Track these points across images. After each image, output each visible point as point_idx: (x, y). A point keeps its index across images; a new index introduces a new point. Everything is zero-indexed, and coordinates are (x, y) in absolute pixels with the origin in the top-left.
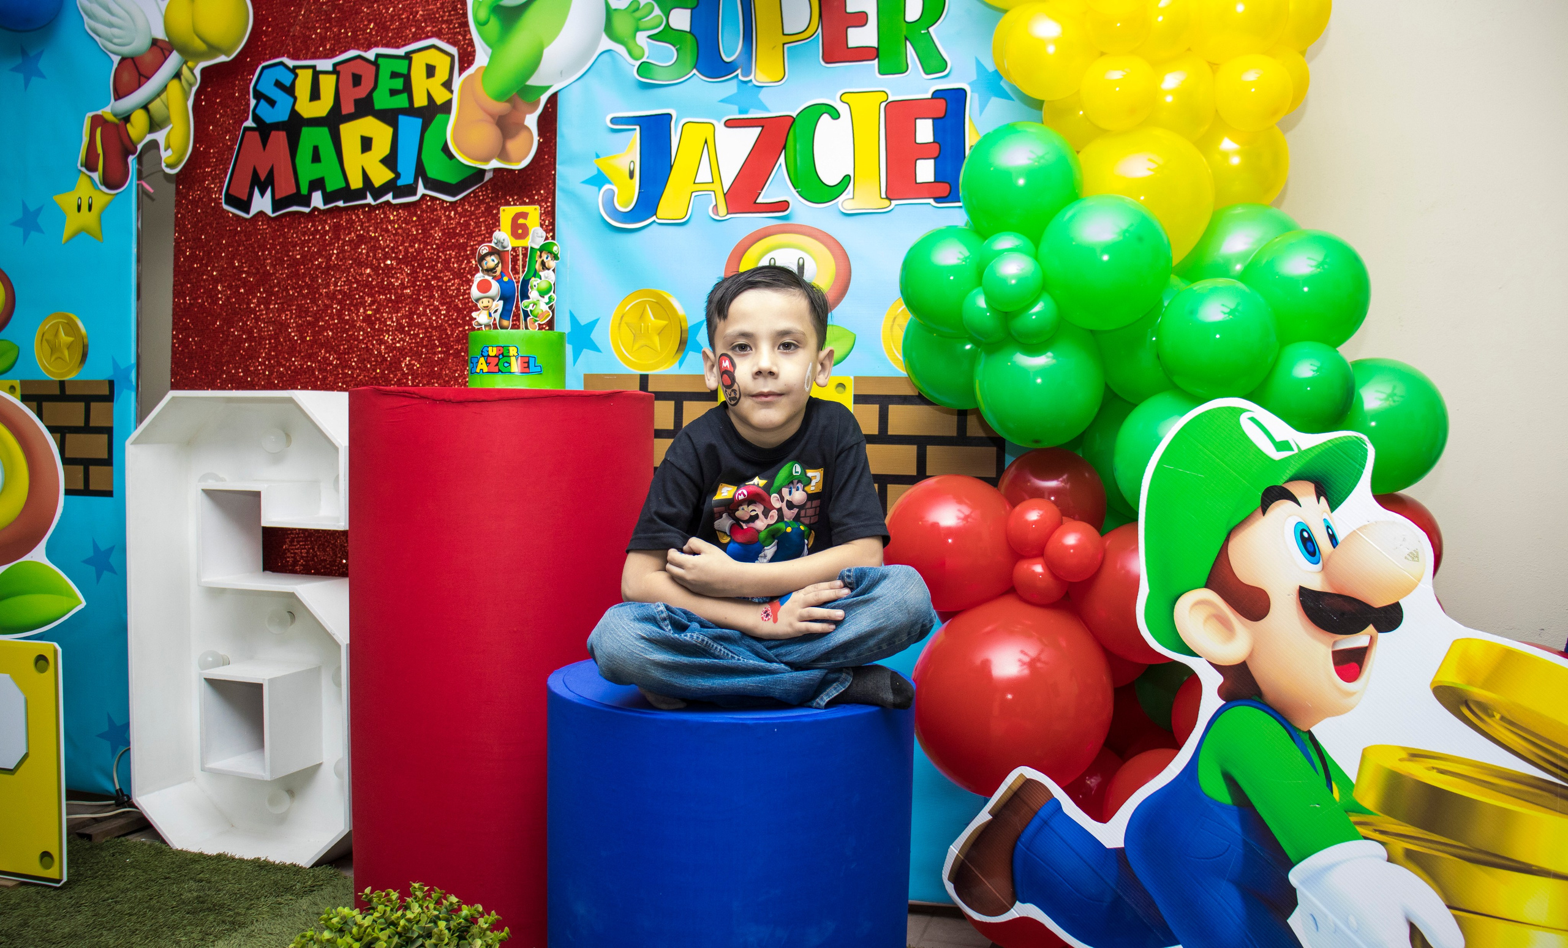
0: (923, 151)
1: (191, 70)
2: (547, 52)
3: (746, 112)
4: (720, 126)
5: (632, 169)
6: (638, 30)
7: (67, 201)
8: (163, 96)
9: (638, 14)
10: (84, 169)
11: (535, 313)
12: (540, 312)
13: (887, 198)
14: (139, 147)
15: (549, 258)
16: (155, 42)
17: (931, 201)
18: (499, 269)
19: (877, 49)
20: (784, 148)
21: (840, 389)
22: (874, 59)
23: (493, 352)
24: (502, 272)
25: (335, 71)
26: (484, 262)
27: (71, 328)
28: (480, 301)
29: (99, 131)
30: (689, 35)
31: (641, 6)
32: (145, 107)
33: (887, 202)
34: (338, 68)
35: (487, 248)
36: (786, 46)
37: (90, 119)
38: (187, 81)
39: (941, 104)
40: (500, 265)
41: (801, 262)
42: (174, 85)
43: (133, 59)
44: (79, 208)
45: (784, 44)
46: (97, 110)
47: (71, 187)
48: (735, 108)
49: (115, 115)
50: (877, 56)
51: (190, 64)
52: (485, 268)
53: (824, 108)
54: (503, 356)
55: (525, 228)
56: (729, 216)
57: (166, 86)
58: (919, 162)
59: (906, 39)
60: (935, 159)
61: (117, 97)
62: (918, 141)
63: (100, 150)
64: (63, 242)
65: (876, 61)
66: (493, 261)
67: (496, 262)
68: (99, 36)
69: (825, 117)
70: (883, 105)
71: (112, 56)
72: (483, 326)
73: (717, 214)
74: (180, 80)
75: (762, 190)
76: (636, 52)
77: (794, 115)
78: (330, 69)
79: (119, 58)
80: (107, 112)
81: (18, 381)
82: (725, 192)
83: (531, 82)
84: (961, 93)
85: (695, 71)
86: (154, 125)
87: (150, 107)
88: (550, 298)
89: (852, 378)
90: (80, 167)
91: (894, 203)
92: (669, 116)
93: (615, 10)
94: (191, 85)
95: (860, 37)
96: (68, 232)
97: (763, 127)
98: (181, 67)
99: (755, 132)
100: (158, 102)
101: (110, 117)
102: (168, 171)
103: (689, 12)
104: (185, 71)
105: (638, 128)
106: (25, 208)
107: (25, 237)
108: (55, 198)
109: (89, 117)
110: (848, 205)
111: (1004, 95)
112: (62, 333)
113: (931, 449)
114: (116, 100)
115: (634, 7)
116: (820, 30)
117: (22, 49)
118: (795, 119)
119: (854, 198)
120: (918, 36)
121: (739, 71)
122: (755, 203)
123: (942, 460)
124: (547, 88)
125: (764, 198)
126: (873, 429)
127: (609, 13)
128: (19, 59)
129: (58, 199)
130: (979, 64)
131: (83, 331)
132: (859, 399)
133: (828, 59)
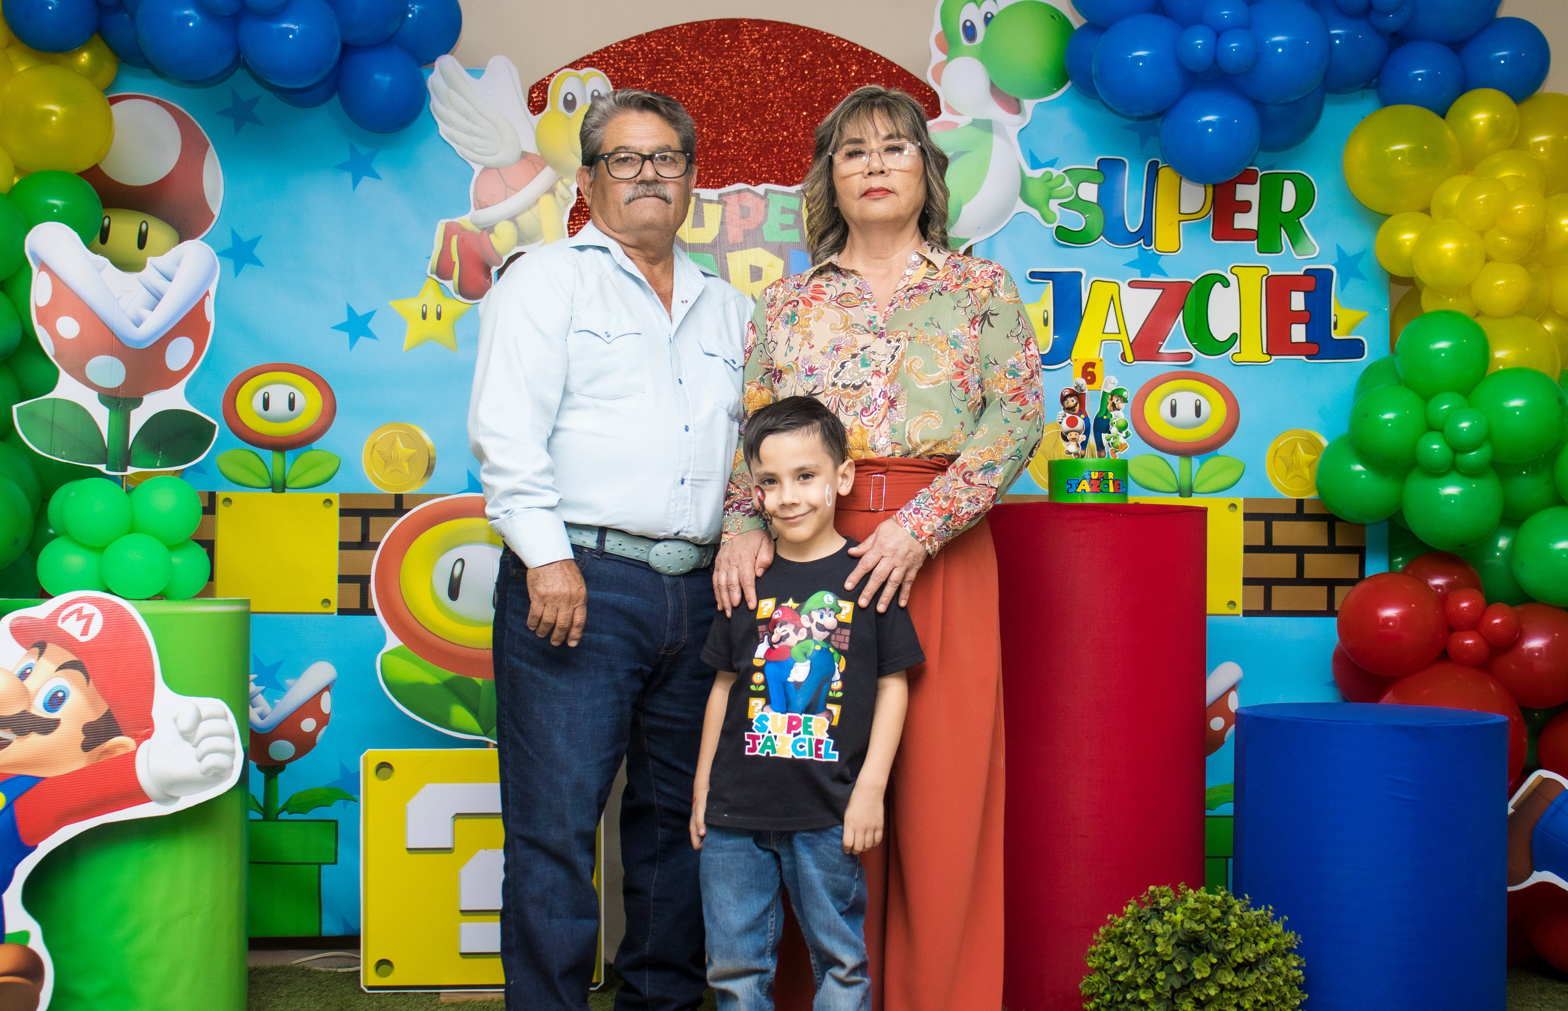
0: (1297, 317)
1: (568, 188)
2: (964, 208)
3: (1148, 277)
4: (1124, 286)
5: (1046, 317)
6: (1050, 197)
7: (410, 307)
8: (535, 210)
9: (1050, 184)
10: (435, 276)
11: (1116, 445)
12: (1120, 445)
13: (1268, 353)
14: (505, 259)
15: (1120, 402)
16: (524, 155)
17: (1303, 358)
18: (1077, 408)
19: (1257, 232)
20: (1183, 308)
21: (1232, 508)
22: (1254, 240)
25: (720, 201)
26: (1066, 402)
27: (413, 439)
28: (1069, 434)
29: (454, 240)
30: (1096, 206)
31: (1054, 177)
32: (513, 219)
33: (1268, 357)
34: (724, 198)
36: (1181, 223)
37: (445, 227)
38: (562, 196)
39: (1311, 283)
40: (1078, 404)
41: (1198, 403)
42: (547, 200)
43: (498, 168)
44: (424, 316)
45: (1179, 221)
46: (454, 217)
47: (415, 293)
48: (1138, 271)
49: (476, 225)
50: (1257, 237)
51: (565, 180)
52: (1066, 406)
53: (1218, 278)
56: (1135, 363)
57: (538, 201)
58: (1293, 326)
59: (1281, 225)
60: (1306, 324)
61: (478, 206)
62: (1293, 309)
63: (455, 258)
64: (404, 350)
65: (1255, 242)
66: (1073, 401)
67: (1075, 401)
68: (457, 144)
69: (1218, 286)
70: (1265, 278)
71: (473, 165)
72: (1073, 454)
73: (1126, 361)
74: (554, 195)
75: (1163, 341)
76: (1049, 216)
77: (1193, 282)
79: (482, 167)
80: (466, 221)
81: (338, 494)
82: (1131, 341)
84: (1329, 273)
85: (1102, 237)
87: (518, 219)
88: (1128, 435)
89: (1242, 499)
90: (429, 274)
91: (1274, 357)
92: (1080, 274)
93: (1030, 178)
94: (567, 201)
95: (1245, 221)
96: (409, 341)
97: (1164, 290)
98: (556, 182)
99: (1156, 293)
100: (528, 213)
101: (469, 226)
103: (1096, 186)
104: (560, 186)
105: (1051, 282)
106: (351, 311)
107: (353, 341)
108: (391, 303)
109: (442, 223)
110: (1237, 358)
111: (1360, 276)
112: (400, 444)
113: (1307, 557)
114: (476, 209)
115: (1047, 177)
116: (1212, 212)
117: (352, 147)
118: (1193, 285)
119: (1240, 353)
120: (1291, 224)
121: (1142, 241)
122: (1158, 352)
123: (1317, 565)
124: (966, 240)
125: (1165, 349)
126: (1261, 541)
127: (1024, 181)
128: (346, 157)
129: (395, 304)
130: (1340, 251)
131: (429, 442)
132: (1248, 517)
133: (1217, 236)
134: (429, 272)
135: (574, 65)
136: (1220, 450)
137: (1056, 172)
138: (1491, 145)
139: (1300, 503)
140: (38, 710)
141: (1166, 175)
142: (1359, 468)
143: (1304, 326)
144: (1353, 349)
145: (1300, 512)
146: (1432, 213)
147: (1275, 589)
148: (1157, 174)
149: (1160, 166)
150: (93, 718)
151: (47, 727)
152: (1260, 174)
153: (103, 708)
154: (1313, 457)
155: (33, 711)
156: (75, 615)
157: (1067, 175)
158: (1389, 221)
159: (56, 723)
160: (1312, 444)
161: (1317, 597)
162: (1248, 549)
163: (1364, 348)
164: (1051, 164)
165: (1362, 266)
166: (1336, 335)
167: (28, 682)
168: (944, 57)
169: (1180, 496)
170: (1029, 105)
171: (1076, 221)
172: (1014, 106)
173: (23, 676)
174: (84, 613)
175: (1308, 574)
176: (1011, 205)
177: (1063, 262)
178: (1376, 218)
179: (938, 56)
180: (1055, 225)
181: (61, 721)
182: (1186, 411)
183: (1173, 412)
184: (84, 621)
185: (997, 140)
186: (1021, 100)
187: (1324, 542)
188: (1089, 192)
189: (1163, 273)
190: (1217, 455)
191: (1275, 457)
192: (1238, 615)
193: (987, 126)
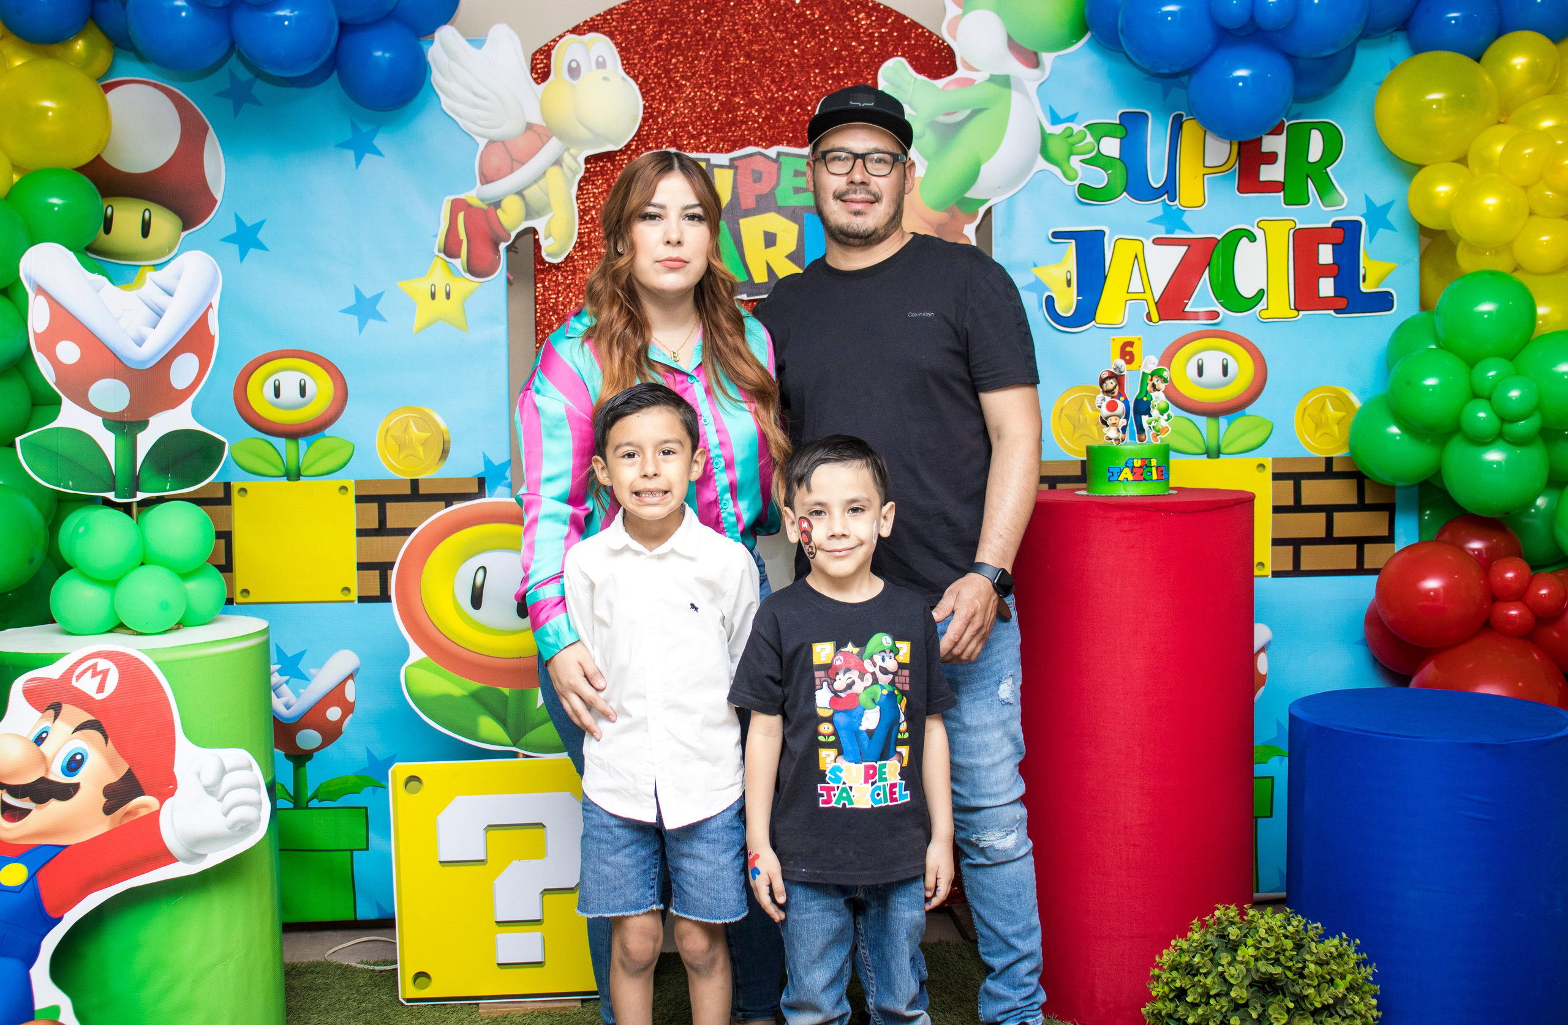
0: (1325, 271)
1: (575, 158)
2: (984, 168)
3: (1172, 233)
4: (1148, 243)
5: (1069, 278)
6: (1071, 154)
7: (418, 288)
8: (541, 183)
9: (1071, 140)
10: (442, 255)
11: (1157, 428)
12: (1161, 428)
13: (1296, 309)
14: (513, 235)
15: (1159, 382)
16: (529, 127)
17: (1332, 312)
18: (1116, 391)
19: (1283, 183)
20: (1209, 265)
21: (1261, 468)
22: (1280, 192)
23: (1137, 463)
25: (733, 165)
26: (1105, 385)
27: (426, 422)
28: (1109, 419)
29: (461, 217)
30: (1119, 162)
31: (1075, 132)
33: (1295, 313)
34: (736, 163)
35: (1106, 373)
36: (1206, 176)
37: (450, 203)
38: (569, 168)
39: (1339, 233)
40: (1117, 387)
41: (1225, 362)
42: (554, 173)
43: (503, 142)
44: (433, 296)
45: (1204, 175)
46: (460, 193)
47: (423, 273)
48: (1163, 228)
49: (482, 200)
50: (1283, 189)
51: (572, 151)
52: (1105, 389)
53: (1244, 233)
55: (1131, 354)
56: (1161, 322)
57: (545, 173)
58: (1321, 280)
59: (1308, 176)
60: (1334, 277)
61: (483, 180)
62: (1320, 262)
63: (463, 235)
64: (414, 332)
65: (1282, 194)
66: (1112, 384)
67: (1114, 384)
68: (461, 117)
69: (1244, 240)
70: (1292, 231)
71: (478, 139)
72: (1113, 440)
73: (1151, 321)
74: (561, 166)
75: (1189, 300)
76: (1071, 174)
77: (1219, 237)
78: (727, 163)
79: (486, 141)
80: (471, 196)
81: (353, 481)
82: (1156, 301)
83: (968, 195)
84: (1358, 224)
85: (1124, 194)
86: (529, 214)
87: (526, 193)
88: (1168, 416)
89: (1271, 459)
90: (437, 254)
91: (1301, 313)
92: (1103, 233)
93: (1050, 134)
94: (575, 173)
95: (1271, 173)
96: (419, 322)
97: (1189, 246)
98: (563, 154)
99: (1182, 250)
100: (535, 187)
101: (475, 202)
102: (548, 259)
103: (1118, 141)
104: (567, 157)
105: (1073, 241)
106: (358, 294)
107: (362, 325)
108: (399, 284)
109: (448, 200)
110: (1264, 314)
111: (1389, 227)
112: (413, 428)
113: (1337, 516)
114: (482, 184)
115: (1068, 133)
116: (1237, 165)
117: (353, 124)
118: (1219, 241)
119: (1267, 309)
120: (1319, 175)
121: (1166, 197)
122: (1183, 311)
123: (1346, 524)
124: (985, 201)
125: (1191, 307)
126: (1290, 502)
127: (1044, 137)
128: (348, 135)
129: (403, 285)
130: (1368, 201)
131: (443, 425)
132: (1276, 477)
133: (1241, 190)
134: (436, 250)
135: (577, 30)
136: (1249, 410)
137: (1077, 127)
138: (1529, 91)
139: (1329, 461)
140: (57, 775)
141: (1191, 130)
142: (1394, 430)
143: (1332, 280)
144: (1382, 302)
145: (1329, 470)
146: (1470, 163)
147: (1304, 548)
148: (1181, 127)
149: (1184, 119)
150: (113, 778)
151: (66, 792)
152: (1287, 124)
153: (124, 768)
154: (1342, 414)
155: (51, 777)
156: (90, 672)
157: (1089, 130)
158: (1424, 171)
159: (76, 787)
160: (1341, 401)
161: (1347, 555)
162: (1277, 509)
163: (1393, 301)
164: (1071, 119)
165: (1391, 217)
166: (1364, 288)
167: (43, 747)
168: (959, 11)
169: (1209, 457)
170: (1047, 58)
171: (1098, 178)
172: (1032, 60)
173: (39, 740)
174: (99, 669)
175: (1337, 533)
176: (1031, 162)
177: (1085, 220)
178: (1409, 169)
179: (953, 10)
180: (1077, 182)
181: (81, 785)
182: (1213, 371)
183: (1200, 372)
184: (99, 678)
185: (1015, 96)
186: (1039, 54)
187: (1353, 500)
188: (1111, 147)
189: (1187, 229)
190: (1245, 414)
191: (1303, 415)
192: (1267, 576)
193: (1004, 81)
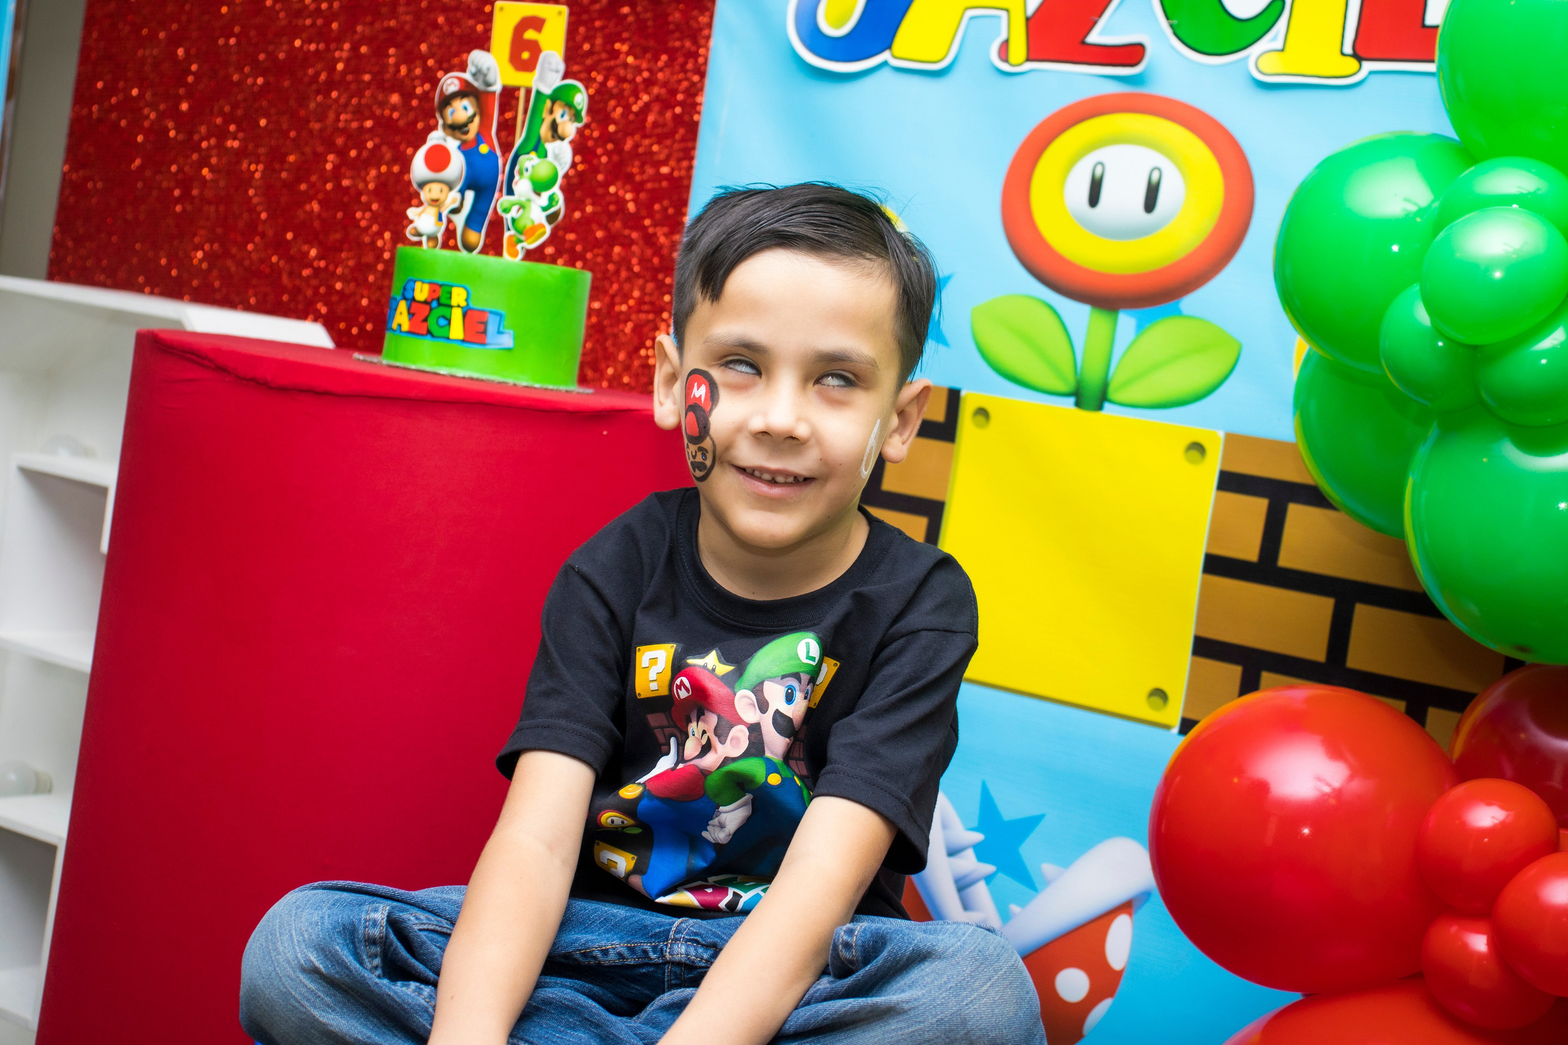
11: (520, 224)
12: (529, 225)
13: (1355, 55)
15: (566, 117)
18: (474, 128)
21: (1195, 454)
23: (421, 293)
24: (478, 134)
26: (449, 110)
28: (427, 188)
33: (1354, 63)
35: (457, 82)
40: (477, 120)
41: (1154, 175)
52: (450, 121)
54: (440, 304)
55: (535, 48)
56: (1028, 66)
66: (465, 108)
67: (471, 111)
72: (424, 239)
73: (1007, 60)
75: (1098, 17)
82: (1028, 15)
89: (1221, 435)
91: (1368, 66)
110: (1270, 65)
119: (1282, 50)
122: (1082, 42)
125: (1101, 33)
126: (1249, 551)
132: (1229, 482)
136: (1189, 302)
162: (1214, 565)
169: (1078, 404)
175: (1355, 659)
182: (1123, 196)
183: (1094, 196)
190: (1178, 313)
